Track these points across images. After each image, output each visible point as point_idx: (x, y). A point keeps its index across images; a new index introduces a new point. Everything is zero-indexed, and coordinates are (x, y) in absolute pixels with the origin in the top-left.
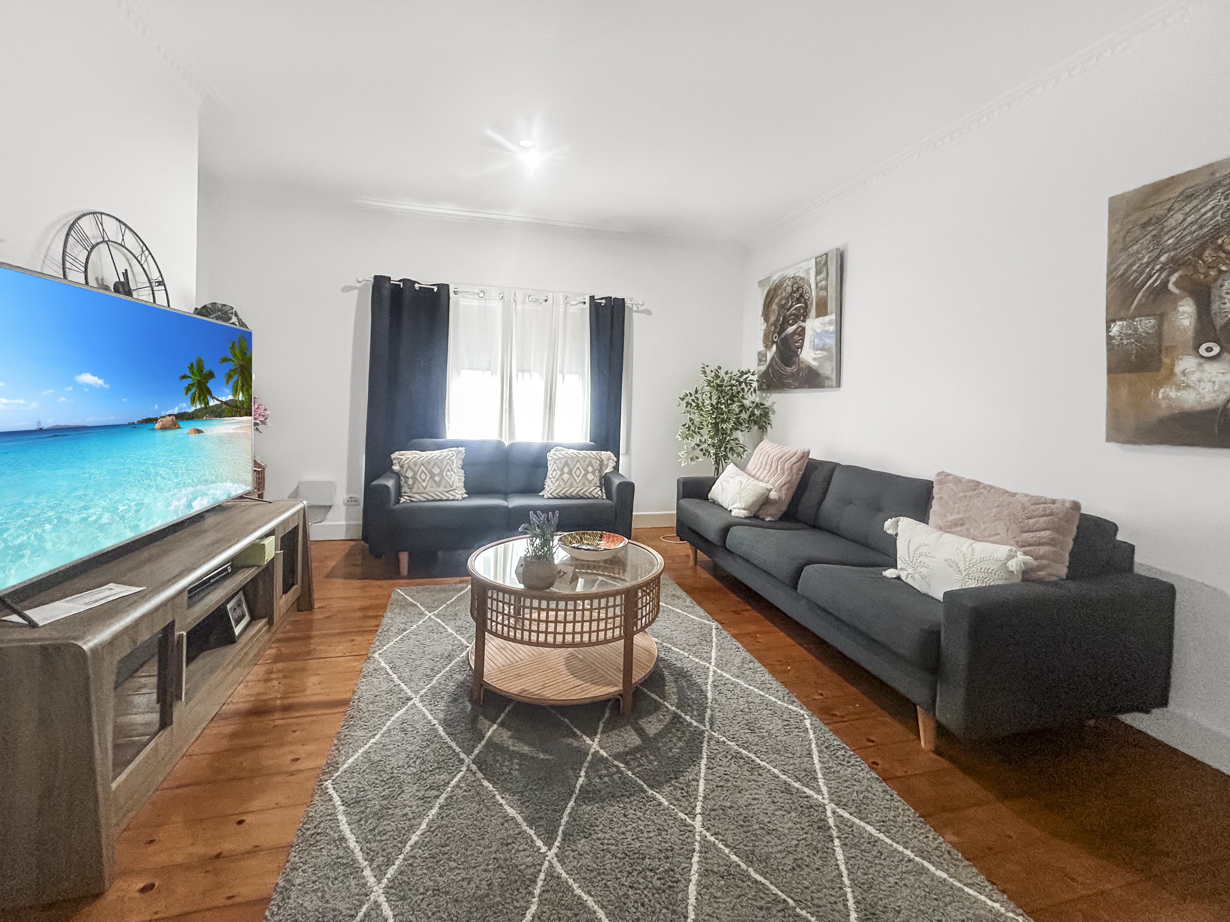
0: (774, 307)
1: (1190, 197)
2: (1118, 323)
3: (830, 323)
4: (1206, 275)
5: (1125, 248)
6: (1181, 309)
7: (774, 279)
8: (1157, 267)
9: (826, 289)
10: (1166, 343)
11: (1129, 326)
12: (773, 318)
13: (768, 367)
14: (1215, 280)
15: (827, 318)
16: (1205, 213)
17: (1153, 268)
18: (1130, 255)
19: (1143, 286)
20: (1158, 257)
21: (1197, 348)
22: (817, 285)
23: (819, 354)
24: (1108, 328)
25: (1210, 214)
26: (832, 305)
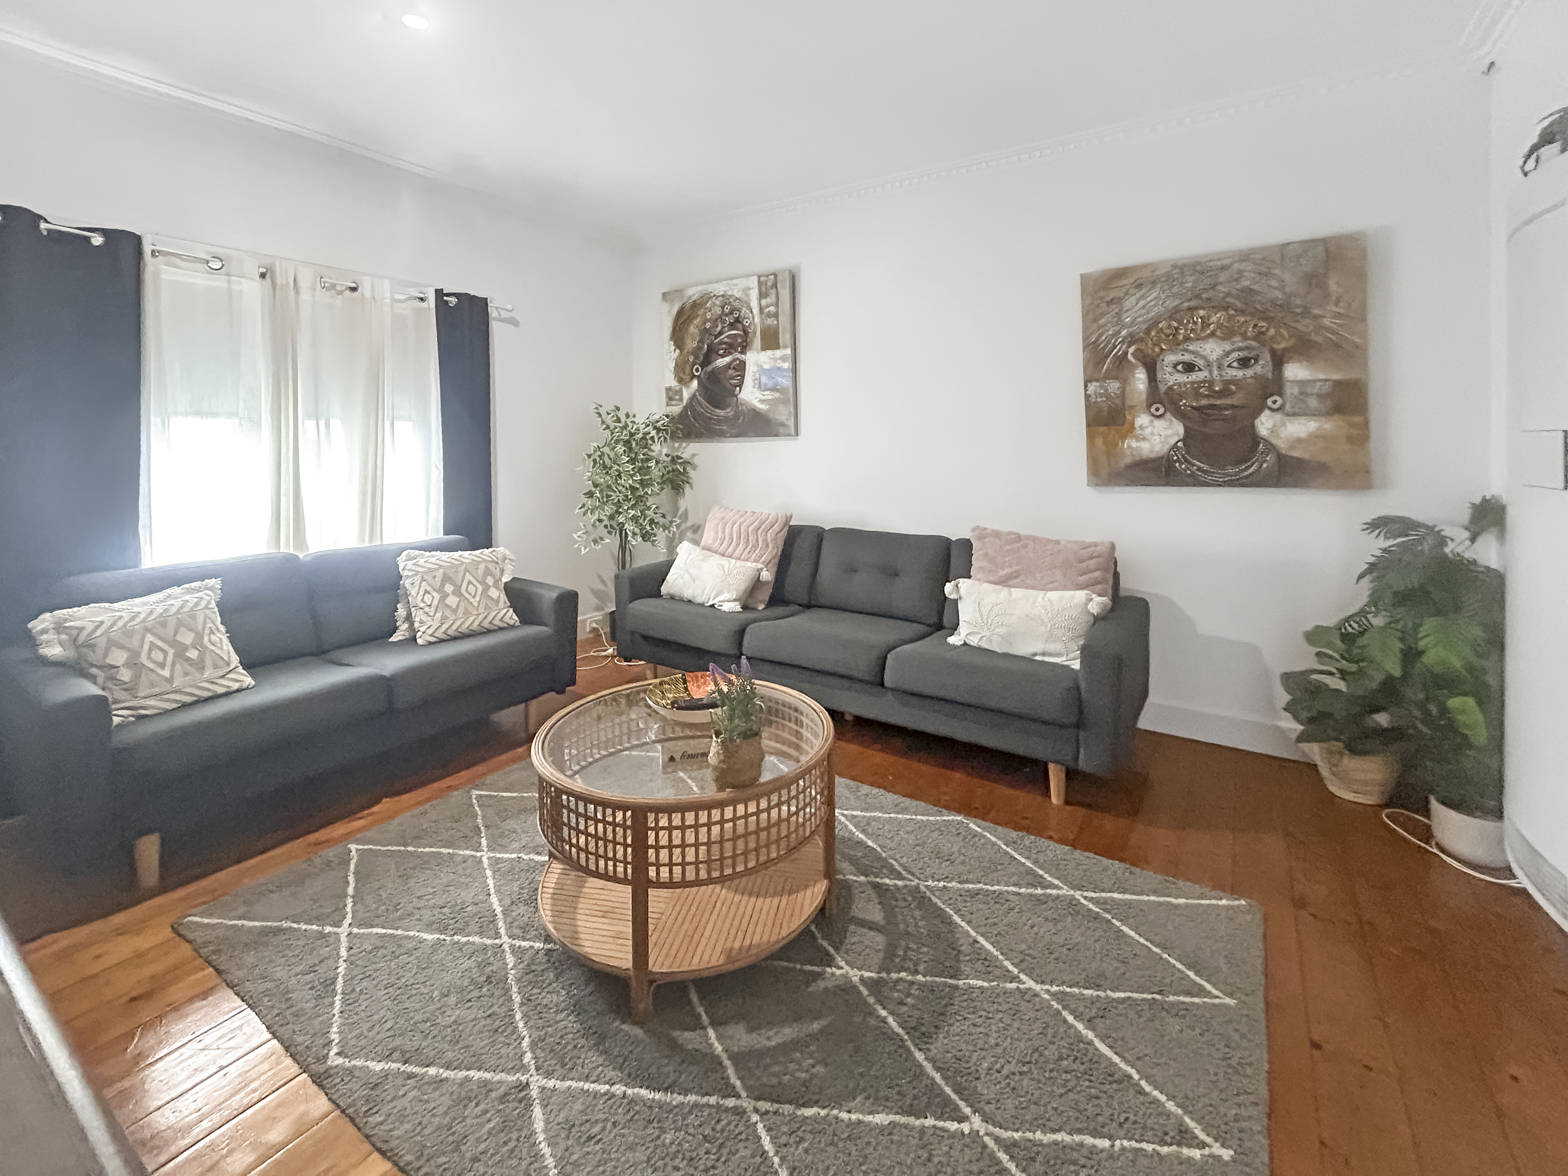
0: (693, 329)
1: (1140, 286)
2: (1094, 383)
3: (784, 359)
4: (1153, 350)
5: (1095, 320)
6: (1138, 375)
7: (691, 293)
8: (1120, 340)
9: (776, 315)
10: (1128, 402)
11: (1102, 387)
12: (691, 344)
13: (685, 408)
14: (1158, 356)
15: (778, 353)
16: (1151, 301)
17: (1116, 340)
18: (1100, 327)
19: (1110, 354)
20: (1119, 332)
21: (1149, 406)
22: (761, 310)
23: (769, 395)
24: (1086, 386)
25: (1153, 303)
26: (785, 337)
